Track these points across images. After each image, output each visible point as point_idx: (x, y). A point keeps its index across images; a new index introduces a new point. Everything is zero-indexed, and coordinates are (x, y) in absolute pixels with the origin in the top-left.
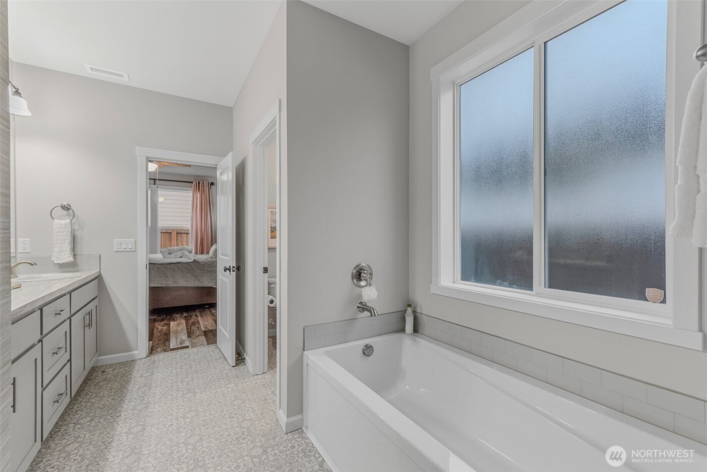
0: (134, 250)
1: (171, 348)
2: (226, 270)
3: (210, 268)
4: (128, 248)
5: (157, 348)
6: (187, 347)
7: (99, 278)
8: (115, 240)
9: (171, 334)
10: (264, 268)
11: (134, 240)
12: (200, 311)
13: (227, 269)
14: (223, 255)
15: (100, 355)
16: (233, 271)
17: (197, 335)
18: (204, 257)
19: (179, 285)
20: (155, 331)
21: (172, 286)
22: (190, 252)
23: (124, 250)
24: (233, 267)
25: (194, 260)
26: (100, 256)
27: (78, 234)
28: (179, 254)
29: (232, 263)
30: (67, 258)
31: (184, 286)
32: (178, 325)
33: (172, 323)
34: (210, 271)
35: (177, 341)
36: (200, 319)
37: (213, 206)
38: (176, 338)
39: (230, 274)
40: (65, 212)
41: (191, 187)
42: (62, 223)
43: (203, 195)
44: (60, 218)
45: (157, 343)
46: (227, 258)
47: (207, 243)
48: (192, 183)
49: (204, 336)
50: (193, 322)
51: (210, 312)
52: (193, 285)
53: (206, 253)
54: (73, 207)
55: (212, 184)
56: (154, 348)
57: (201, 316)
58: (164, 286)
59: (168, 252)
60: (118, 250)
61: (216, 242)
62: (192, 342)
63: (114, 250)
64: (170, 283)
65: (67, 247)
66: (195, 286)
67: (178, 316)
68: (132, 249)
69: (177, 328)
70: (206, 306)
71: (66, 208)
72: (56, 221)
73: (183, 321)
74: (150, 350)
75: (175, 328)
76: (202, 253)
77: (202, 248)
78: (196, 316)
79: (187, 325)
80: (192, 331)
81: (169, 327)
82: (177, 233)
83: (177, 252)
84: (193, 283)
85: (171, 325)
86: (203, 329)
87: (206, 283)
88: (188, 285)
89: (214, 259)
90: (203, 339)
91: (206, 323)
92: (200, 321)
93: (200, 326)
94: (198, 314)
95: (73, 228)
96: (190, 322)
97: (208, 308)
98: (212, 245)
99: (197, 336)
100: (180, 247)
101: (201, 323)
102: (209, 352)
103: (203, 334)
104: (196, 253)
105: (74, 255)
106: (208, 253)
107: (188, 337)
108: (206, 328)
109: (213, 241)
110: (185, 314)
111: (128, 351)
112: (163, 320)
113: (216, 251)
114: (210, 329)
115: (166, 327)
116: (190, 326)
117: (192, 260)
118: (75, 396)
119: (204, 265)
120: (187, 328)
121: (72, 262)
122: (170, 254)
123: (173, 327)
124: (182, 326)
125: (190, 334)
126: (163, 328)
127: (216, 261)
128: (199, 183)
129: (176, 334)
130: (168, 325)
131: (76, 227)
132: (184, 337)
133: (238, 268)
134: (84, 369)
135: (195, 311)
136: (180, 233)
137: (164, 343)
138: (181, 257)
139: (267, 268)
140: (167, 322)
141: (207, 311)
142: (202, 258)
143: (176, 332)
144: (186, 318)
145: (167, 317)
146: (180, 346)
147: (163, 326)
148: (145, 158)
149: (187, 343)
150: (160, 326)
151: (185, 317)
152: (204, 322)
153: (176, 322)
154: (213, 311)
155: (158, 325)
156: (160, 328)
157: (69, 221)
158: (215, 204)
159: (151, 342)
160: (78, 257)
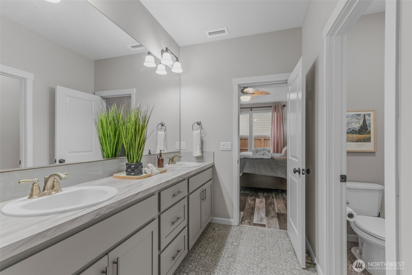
0: (231, 150)
1: (254, 223)
2: (295, 171)
3: (282, 164)
4: (228, 149)
5: (245, 219)
6: (264, 226)
7: (213, 167)
8: (221, 143)
9: (256, 210)
10: (341, 176)
11: (231, 143)
12: (275, 194)
13: (297, 171)
14: (292, 156)
15: (213, 216)
16: (303, 174)
17: (272, 215)
18: (278, 155)
19: (262, 174)
20: (247, 204)
21: (257, 174)
22: (269, 152)
23: (225, 150)
24: (303, 170)
25: (271, 157)
26: (214, 153)
27: (204, 139)
28: (262, 152)
29: (301, 165)
30: (198, 153)
31: (265, 174)
32: (261, 202)
33: (257, 200)
34: (282, 166)
35: (258, 217)
36: (275, 200)
37: (285, 120)
38: (258, 213)
39: (300, 176)
40: (198, 126)
41: (271, 110)
42: (197, 132)
43: (278, 114)
44: (196, 130)
45: (246, 214)
46: (297, 160)
47: (281, 146)
48: (272, 107)
49: (277, 219)
50: (270, 202)
51: (283, 196)
52: (270, 175)
53: (280, 152)
54: (202, 124)
55: (284, 106)
56: (244, 219)
57: (276, 198)
58: (253, 173)
59: (255, 151)
60: (222, 149)
61: (286, 145)
62: (268, 221)
63: (221, 150)
64: (257, 172)
65: (198, 147)
66: (272, 175)
67: (261, 194)
68: (230, 149)
69: (259, 205)
70: (280, 191)
71: (199, 124)
72: (195, 132)
73: (264, 200)
74: (241, 220)
75: (258, 205)
76: (277, 152)
77: (278, 150)
78: (273, 197)
79: (266, 204)
80: (269, 210)
81: (255, 202)
82: (264, 139)
83: (261, 151)
84: (270, 173)
85: (257, 201)
86: (277, 211)
87: (280, 175)
88: (267, 175)
89: (285, 157)
90: (275, 221)
91: (279, 206)
92: (275, 203)
93: (275, 207)
94: (274, 196)
95: (202, 136)
96: (268, 202)
97: (281, 192)
98: (284, 147)
99: (272, 217)
100: (263, 148)
101: (275, 204)
102: (280, 238)
103: (276, 216)
104: (274, 152)
105: (202, 152)
106: (281, 152)
107: (266, 216)
108: (279, 210)
109: (285, 144)
110: (266, 194)
111: (227, 218)
112: (252, 196)
113: (286, 151)
114: (282, 213)
115: (253, 202)
116: (268, 206)
117: (270, 157)
118: (191, 249)
119: (278, 161)
120: (266, 207)
121: (201, 156)
122: (257, 152)
123: (257, 203)
124: (263, 204)
125: (267, 214)
126: (251, 202)
127: (287, 159)
128: (276, 106)
129: (258, 210)
130: (255, 200)
131: (203, 135)
132: (263, 215)
133: (308, 171)
134: (201, 228)
135: (272, 193)
136: (266, 139)
137: (250, 216)
138: (263, 155)
139: (345, 176)
140: (254, 198)
141: (280, 195)
142: (277, 156)
143: (259, 209)
144: (267, 198)
145: (254, 194)
146: (260, 223)
147: (251, 201)
148: (238, 85)
149: (264, 222)
150: (249, 200)
151: (265, 196)
152: (278, 205)
153: (259, 199)
154: (284, 196)
155: (249, 199)
156: (250, 201)
157: (200, 131)
158: (286, 119)
159: (243, 213)
160: (204, 153)
